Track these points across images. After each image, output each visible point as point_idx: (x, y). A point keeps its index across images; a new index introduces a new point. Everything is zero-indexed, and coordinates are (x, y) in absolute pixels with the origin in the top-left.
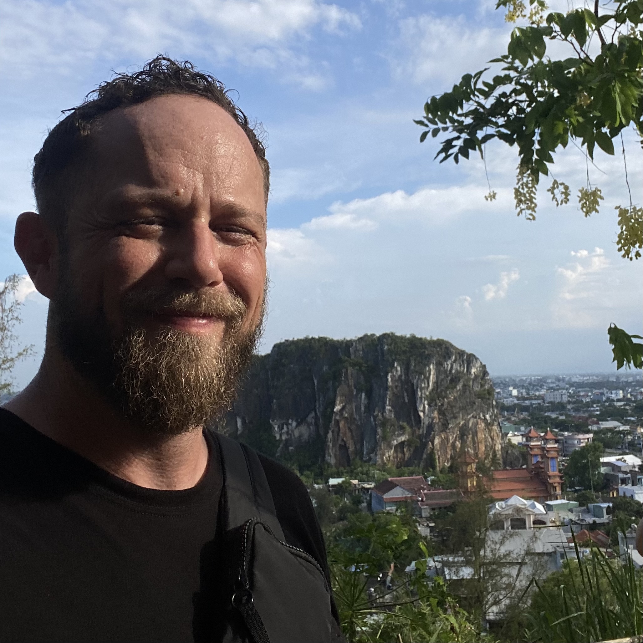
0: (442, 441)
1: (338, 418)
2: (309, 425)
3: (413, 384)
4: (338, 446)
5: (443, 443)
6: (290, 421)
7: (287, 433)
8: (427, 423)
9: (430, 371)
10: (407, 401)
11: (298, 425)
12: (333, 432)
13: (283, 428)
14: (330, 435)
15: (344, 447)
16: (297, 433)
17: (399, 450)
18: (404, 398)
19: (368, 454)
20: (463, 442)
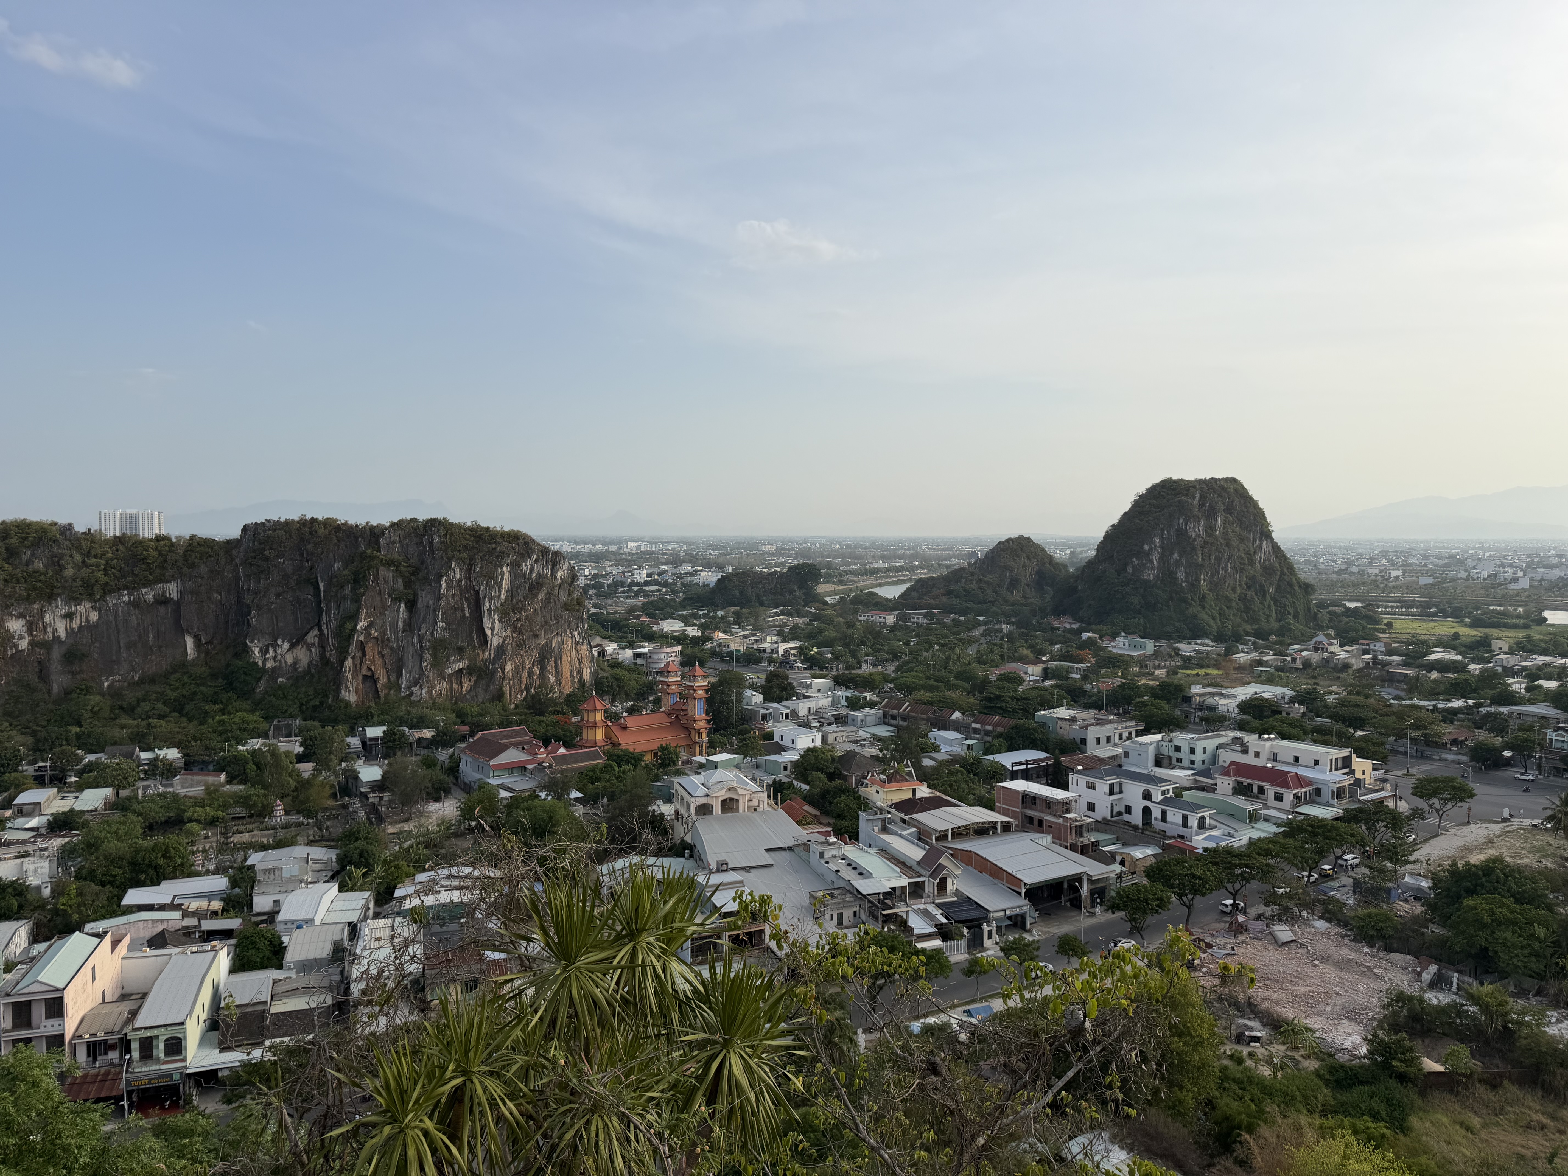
0: (517, 667)
1: (362, 638)
2: (309, 647)
3: (478, 592)
4: (360, 678)
5: (517, 671)
6: (279, 642)
7: (275, 658)
8: (495, 644)
9: (502, 574)
10: (467, 615)
11: (293, 646)
12: (353, 658)
13: (267, 651)
14: (349, 663)
15: (371, 679)
16: (290, 659)
17: (454, 680)
18: (463, 610)
19: (409, 688)
20: (543, 669)
